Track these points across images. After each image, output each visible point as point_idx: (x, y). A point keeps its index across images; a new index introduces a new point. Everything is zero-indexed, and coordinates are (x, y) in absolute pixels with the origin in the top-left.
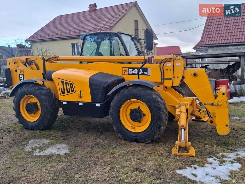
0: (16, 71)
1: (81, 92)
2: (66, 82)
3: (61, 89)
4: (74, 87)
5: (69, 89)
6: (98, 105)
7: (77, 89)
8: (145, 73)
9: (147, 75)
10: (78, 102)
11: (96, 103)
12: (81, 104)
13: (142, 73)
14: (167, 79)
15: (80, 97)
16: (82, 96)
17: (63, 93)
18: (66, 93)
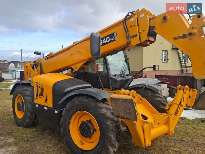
0: (28, 73)
1: (47, 96)
2: (39, 86)
3: (36, 92)
4: (43, 91)
5: (40, 93)
6: (56, 112)
7: (45, 93)
8: (112, 39)
9: (114, 40)
10: (44, 106)
11: (55, 109)
12: (46, 108)
13: (110, 40)
14: (133, 37)
16: (47, 100)
17: (37, 96)
18: (38, 97)
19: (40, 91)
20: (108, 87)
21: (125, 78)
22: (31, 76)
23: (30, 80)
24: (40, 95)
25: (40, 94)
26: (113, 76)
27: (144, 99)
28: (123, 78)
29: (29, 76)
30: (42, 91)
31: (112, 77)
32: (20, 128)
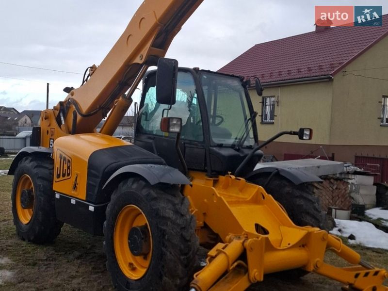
0: (48, 132)
1: (76, 178)
2: (64, 157)
4: (71, 168)
5: (65, 170)
6: (91, 208)
7: (75, 171)
10: (71, 196)
12: (73, 201)
15: (75, 187)
16: (77, 185)
17: (58, 176)
18: (61, 178)
19: (66, 167)
20: (203, 169)
21: (242, 152)
22: (53, 139)
23: (51, 146)
24: (64, 176)
25: (64, 172)
26: (215, 146)
27: (270, 195)
28: (237, 153)
29: (50, 139)
30: (68, 168)
31: (211, 148)
32: (24, 243)
